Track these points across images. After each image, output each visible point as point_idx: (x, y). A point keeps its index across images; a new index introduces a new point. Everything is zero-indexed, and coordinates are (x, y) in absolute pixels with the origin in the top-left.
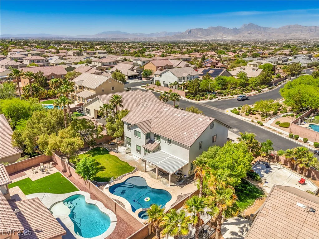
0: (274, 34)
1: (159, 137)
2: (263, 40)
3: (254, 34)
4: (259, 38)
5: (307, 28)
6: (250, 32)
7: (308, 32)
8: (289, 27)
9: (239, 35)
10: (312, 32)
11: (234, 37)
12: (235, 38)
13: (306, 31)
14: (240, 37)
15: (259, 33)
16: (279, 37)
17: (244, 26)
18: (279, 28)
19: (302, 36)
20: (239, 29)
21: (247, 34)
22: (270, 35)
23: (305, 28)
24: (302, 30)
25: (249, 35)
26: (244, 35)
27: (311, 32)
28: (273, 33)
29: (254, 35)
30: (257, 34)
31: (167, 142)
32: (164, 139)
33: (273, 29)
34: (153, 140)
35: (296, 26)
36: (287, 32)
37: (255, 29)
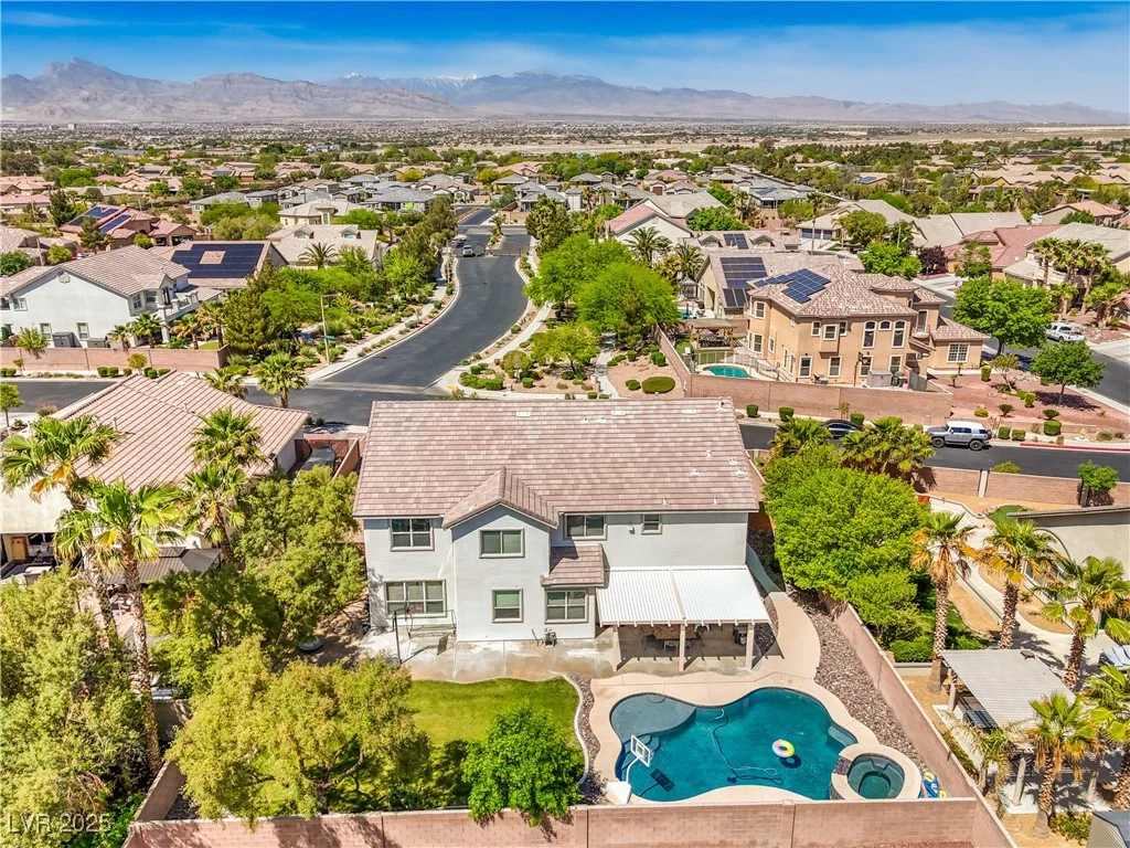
0: (184, 105)
1: (596, 522)
2: (150, 127)
3: (105, 101)
4: (133, 117)
5: (284, 86)
6: (86, 94)
7: (291, 100)
8: (228, 81)
9: (42, 105)
10: (302, 99)
11: (23, 113)
12: (35, 119)
13: (285, 95)
14: (52, 113)
15: (124, 99)
16: (205, 117)
17: (54, 69)
18: (195, 83)
19: (277, 113)
20: (36, 82)
21: (75, 103)
22: (169, 108)
23: (277, 85)
24: (270, 94)
25: (85, 106)
26: (66, 105)
27: (300, 101)
28: (176, 99)
29: (108, 106)
30: (119, 104)
31: (639, 528)
32: (624, 518)
33: (172, 86)
34: (566, 543)
35: (247, 78)
36: (227, 100)
37: (102, 83)
